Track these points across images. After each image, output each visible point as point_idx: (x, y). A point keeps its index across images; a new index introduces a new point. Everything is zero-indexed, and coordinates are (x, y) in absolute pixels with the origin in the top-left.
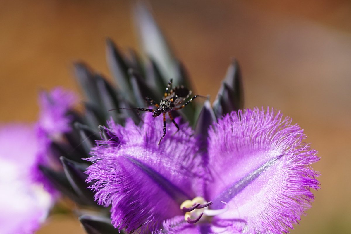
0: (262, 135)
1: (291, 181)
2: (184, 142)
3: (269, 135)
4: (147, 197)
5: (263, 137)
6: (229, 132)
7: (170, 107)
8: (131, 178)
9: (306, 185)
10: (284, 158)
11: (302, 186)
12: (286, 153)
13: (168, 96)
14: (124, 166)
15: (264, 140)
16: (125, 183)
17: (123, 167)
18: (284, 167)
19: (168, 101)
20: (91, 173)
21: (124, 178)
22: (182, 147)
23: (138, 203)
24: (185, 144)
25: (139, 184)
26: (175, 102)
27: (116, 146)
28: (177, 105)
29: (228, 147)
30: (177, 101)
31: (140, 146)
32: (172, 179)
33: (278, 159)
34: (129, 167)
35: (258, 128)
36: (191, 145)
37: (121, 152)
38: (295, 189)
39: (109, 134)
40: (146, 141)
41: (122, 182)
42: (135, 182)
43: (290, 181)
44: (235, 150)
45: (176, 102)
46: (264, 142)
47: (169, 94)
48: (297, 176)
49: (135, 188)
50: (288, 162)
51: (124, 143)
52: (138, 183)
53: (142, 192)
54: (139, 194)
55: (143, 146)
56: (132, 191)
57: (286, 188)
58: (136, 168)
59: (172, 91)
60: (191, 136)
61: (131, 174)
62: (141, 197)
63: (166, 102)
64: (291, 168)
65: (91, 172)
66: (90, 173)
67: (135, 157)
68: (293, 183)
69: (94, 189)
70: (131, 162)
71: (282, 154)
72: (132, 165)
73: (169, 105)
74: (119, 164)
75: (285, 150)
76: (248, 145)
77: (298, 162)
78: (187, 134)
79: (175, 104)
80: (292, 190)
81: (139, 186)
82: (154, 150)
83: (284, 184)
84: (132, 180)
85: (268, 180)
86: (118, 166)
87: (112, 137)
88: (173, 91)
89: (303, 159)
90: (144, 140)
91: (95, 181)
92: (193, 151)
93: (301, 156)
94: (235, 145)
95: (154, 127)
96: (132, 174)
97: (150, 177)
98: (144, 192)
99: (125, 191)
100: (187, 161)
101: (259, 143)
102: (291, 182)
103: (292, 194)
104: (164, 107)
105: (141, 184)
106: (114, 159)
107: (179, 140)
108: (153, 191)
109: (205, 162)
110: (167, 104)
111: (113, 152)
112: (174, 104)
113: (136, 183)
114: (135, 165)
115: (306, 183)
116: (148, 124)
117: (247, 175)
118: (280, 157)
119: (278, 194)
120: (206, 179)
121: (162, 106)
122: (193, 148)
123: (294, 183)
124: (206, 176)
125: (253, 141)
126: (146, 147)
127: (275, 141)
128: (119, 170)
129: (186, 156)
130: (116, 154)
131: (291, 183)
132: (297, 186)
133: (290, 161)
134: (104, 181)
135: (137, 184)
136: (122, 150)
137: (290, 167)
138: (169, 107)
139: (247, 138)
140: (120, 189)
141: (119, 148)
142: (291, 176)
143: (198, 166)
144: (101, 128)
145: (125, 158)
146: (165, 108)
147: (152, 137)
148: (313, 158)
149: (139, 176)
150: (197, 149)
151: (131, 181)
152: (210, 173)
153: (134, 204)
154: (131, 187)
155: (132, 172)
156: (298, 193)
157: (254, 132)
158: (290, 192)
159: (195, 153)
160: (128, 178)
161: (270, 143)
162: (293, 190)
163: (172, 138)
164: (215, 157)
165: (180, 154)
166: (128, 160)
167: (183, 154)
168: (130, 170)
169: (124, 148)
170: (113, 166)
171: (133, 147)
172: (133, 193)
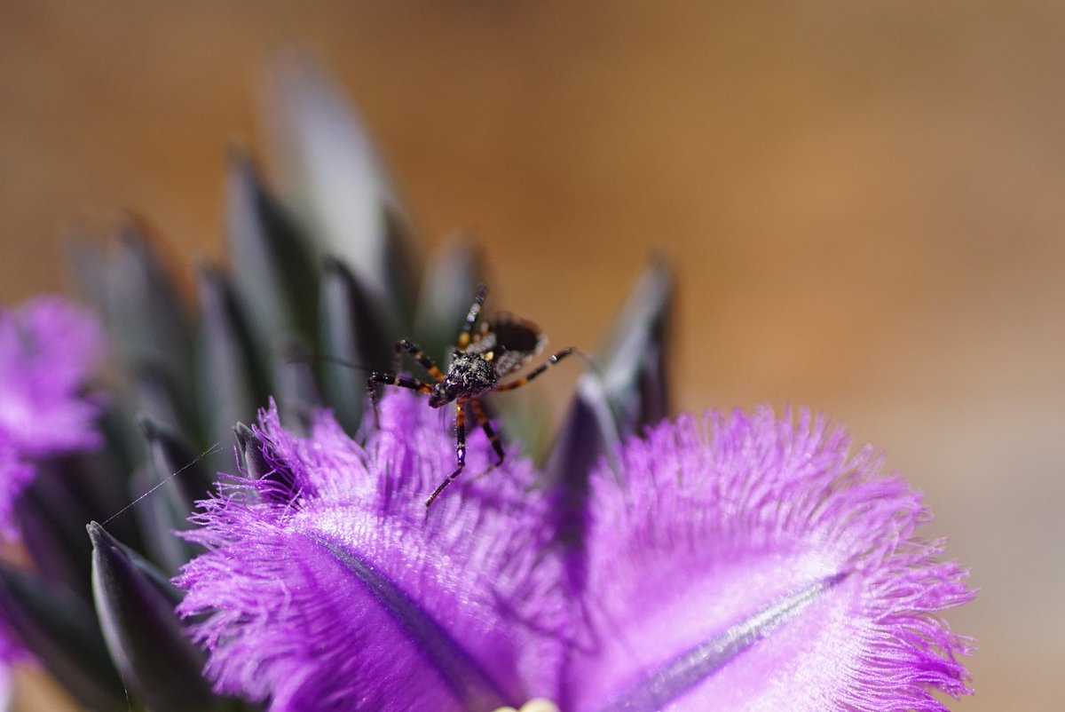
0: (781, 500)
1: (876, 661)
2: (506, 506)
3: (805, 505)
4: (379, 684)
5: (785, 508)
6: (668, 484)
7: (487, 378)
8: (331, 611)
9: (926, 677)
10: (851, 581)
11: (914, 682)
12: (860, 565)
13: (471, 341)
14: (312, 569)
15: (789, 518)
16: (316, 628)
17: (307, 573)
18: (854, 612)
19: (480, 359)
20: (197, 584)
21: (311, 610)
22: (498, 523)
23: (353, 699)
24: (509, 514)
25: (358, 634)
26: (498, 366)
27: (284, 499)
28: (505, 374)
29: (660, 534)
30: (506, 361)
31: (365, 508)
32: (458, 630)
33: (832, 584)
34: (328, 575)
35: (770, 477)
36: (528, 521)
37: (300, 521)
38: (888, 691)
39: (266, 455)
40: (384, 490)
41: (304, 623)
42: (345, 628)
43: (873, 661)
44: (682, 547)
45: (502, 366)
46: (785, 527)
47: (477, 337)
48: (899, 646)
49: (344, 646)
50: (865, 595)
51: (311, 491)
52: (354, 631)
53: (365, 664)
54: (355, 668)
55: (374, 507)
56: (337, 656)
57: (858, 684)
58: (350, 581)
59: (484, 327)
60: (528, 490)
61: (335, 597)
62: (362, 680)
63: (470, 360)
64: (878, 618)
65: (195, 582)
66: (189, 584)
67: (347, 541)
68: (884, 670)
69: (204, 639)
70: (334, 559)
71: (847, 569)
72: (336, 569)
73: (481, 370)
74: (296, 560)
75: (855, 558)
76: (732, 533)
77: (902, 600)
78: (517, 483)
79: (500, 372)
80: (878, 690)
81: (356, 643)
82: (408, 524)
83: (851, 671)
84: (336, 620)
85: (795, 655)
86: (292, 566)
87: (275, 466)
88: (491, 329)
89: (919, 591)
90: (379, 487)
91: (208, 612)
92: (534, 540)
93: (909, 579)
94: (683, 531)
95: (413, 446)
96: (336, 600)
97: (391, 615)
98: (371, 665)
99: (313, 654)
100: (513, 575)
101: (770, 527)
102: (875, 665)
103: (878, 704)
104: (467, 376)
105: (364, 637)
106: (279, 543)
107: (490, 502)
108: (400, 665)
109: (575, 580)
110: (474, 366)
111: (272, 520)
112: (497, 369)
113: (348, 631)
114: (347, 570)
115: (925, 673)
116: (394, 432)
117: (719, 634)
118: (840, 578)
119: (827, 702)
120: (570, 644)
121: (461, 372)
122: (536, 532)
123: (888, 670)
124: (569, 633)
125: (748, 521)
126: (382, 512)
127: (825, 525)
128: (297, 581)
129: (509, 558)
130: (282, 527)
131: (877, 669)
132: (898, 679)
133: (875, 594)
134: (244, 614)
135: (352, 634)
136: (302, 516)
137: (873, 616)
138: (483, 379)
139: (730, 509)
140: (297, 646)
141: (295, 509)
142: (876, 645)
143: (548, 593)
144: (244, 431)
145: (313, 542)
146: (469, 381)
147: (403, 481)
148: (952, 591)
149: (358, 610)
150: (548, 534)
151: (333, 623)
152: (587, 619)
153: (340, 701)
154: (333, 641)
155: (335, 593)
156: (899, 702)
157: (754, 487)
158: (872, 699)
159: (542, 547)
160: (324, 611)
161: (806, 527)
162: (879, 694)
163: (468, 492)
164: (610, 566)
165: (492, 546)
166: (323, 549)
167: (500, 548)
168: (331, 585)
169: (313, 509)
170: (276, 565)
171: (339, 509)
172: (337, 662)
